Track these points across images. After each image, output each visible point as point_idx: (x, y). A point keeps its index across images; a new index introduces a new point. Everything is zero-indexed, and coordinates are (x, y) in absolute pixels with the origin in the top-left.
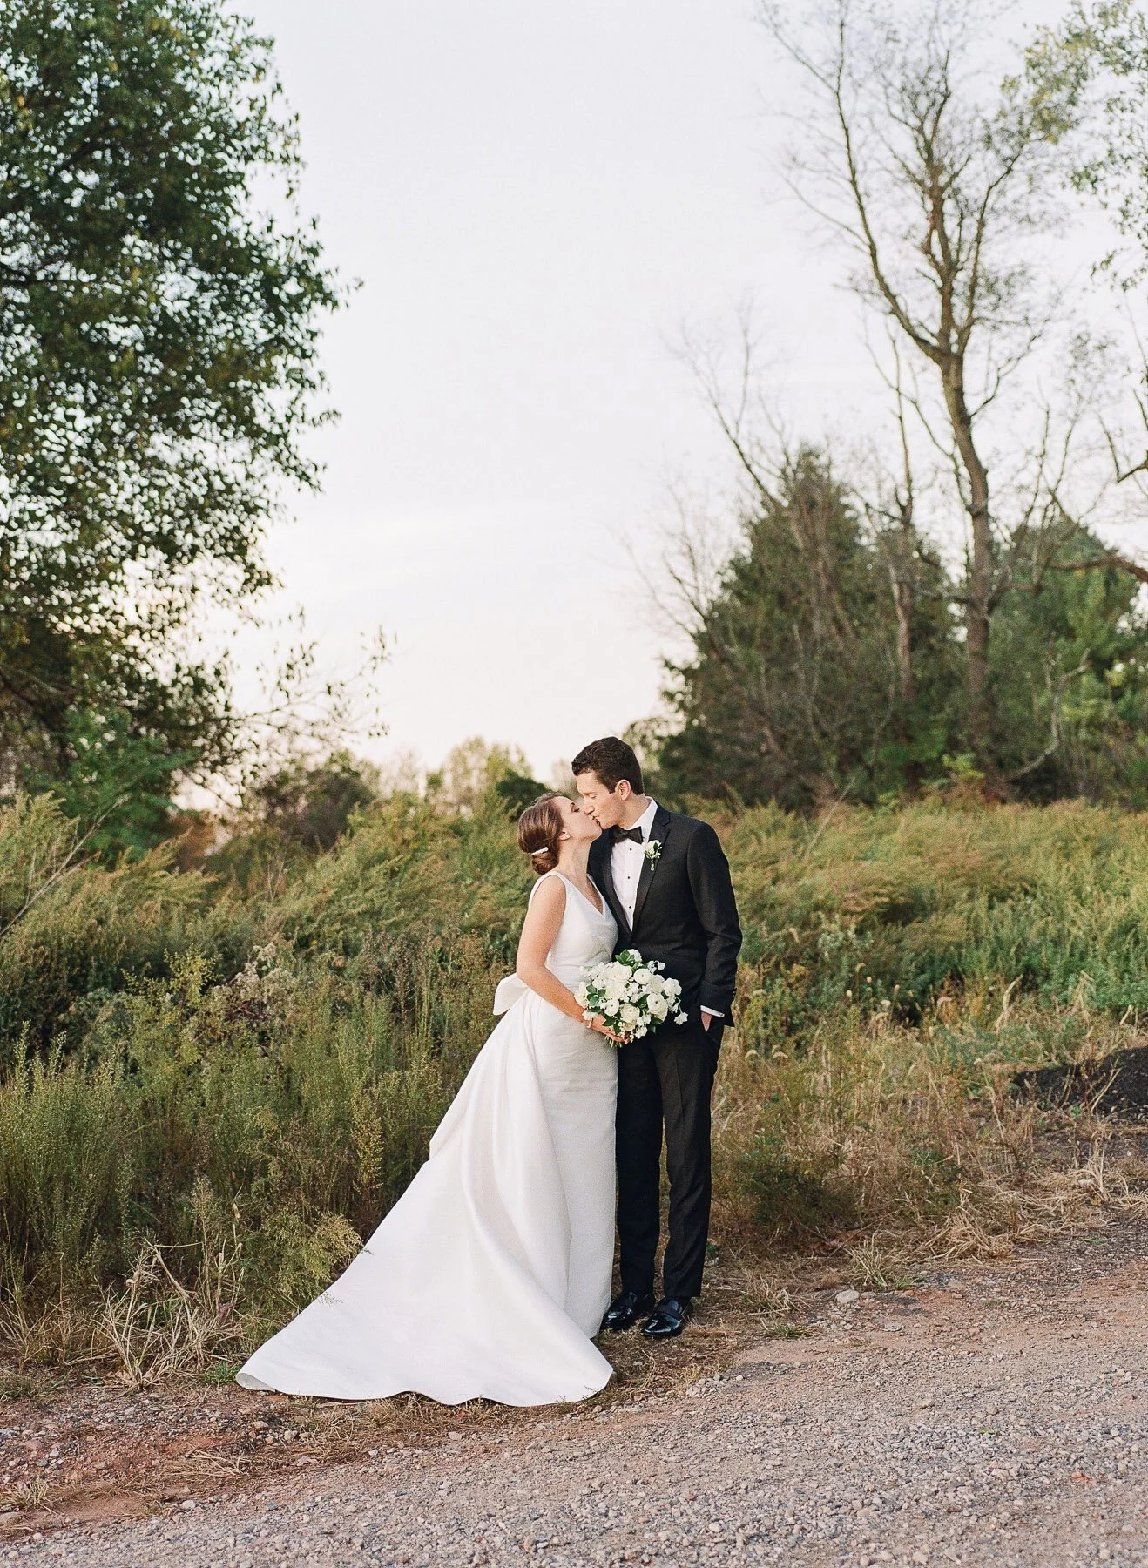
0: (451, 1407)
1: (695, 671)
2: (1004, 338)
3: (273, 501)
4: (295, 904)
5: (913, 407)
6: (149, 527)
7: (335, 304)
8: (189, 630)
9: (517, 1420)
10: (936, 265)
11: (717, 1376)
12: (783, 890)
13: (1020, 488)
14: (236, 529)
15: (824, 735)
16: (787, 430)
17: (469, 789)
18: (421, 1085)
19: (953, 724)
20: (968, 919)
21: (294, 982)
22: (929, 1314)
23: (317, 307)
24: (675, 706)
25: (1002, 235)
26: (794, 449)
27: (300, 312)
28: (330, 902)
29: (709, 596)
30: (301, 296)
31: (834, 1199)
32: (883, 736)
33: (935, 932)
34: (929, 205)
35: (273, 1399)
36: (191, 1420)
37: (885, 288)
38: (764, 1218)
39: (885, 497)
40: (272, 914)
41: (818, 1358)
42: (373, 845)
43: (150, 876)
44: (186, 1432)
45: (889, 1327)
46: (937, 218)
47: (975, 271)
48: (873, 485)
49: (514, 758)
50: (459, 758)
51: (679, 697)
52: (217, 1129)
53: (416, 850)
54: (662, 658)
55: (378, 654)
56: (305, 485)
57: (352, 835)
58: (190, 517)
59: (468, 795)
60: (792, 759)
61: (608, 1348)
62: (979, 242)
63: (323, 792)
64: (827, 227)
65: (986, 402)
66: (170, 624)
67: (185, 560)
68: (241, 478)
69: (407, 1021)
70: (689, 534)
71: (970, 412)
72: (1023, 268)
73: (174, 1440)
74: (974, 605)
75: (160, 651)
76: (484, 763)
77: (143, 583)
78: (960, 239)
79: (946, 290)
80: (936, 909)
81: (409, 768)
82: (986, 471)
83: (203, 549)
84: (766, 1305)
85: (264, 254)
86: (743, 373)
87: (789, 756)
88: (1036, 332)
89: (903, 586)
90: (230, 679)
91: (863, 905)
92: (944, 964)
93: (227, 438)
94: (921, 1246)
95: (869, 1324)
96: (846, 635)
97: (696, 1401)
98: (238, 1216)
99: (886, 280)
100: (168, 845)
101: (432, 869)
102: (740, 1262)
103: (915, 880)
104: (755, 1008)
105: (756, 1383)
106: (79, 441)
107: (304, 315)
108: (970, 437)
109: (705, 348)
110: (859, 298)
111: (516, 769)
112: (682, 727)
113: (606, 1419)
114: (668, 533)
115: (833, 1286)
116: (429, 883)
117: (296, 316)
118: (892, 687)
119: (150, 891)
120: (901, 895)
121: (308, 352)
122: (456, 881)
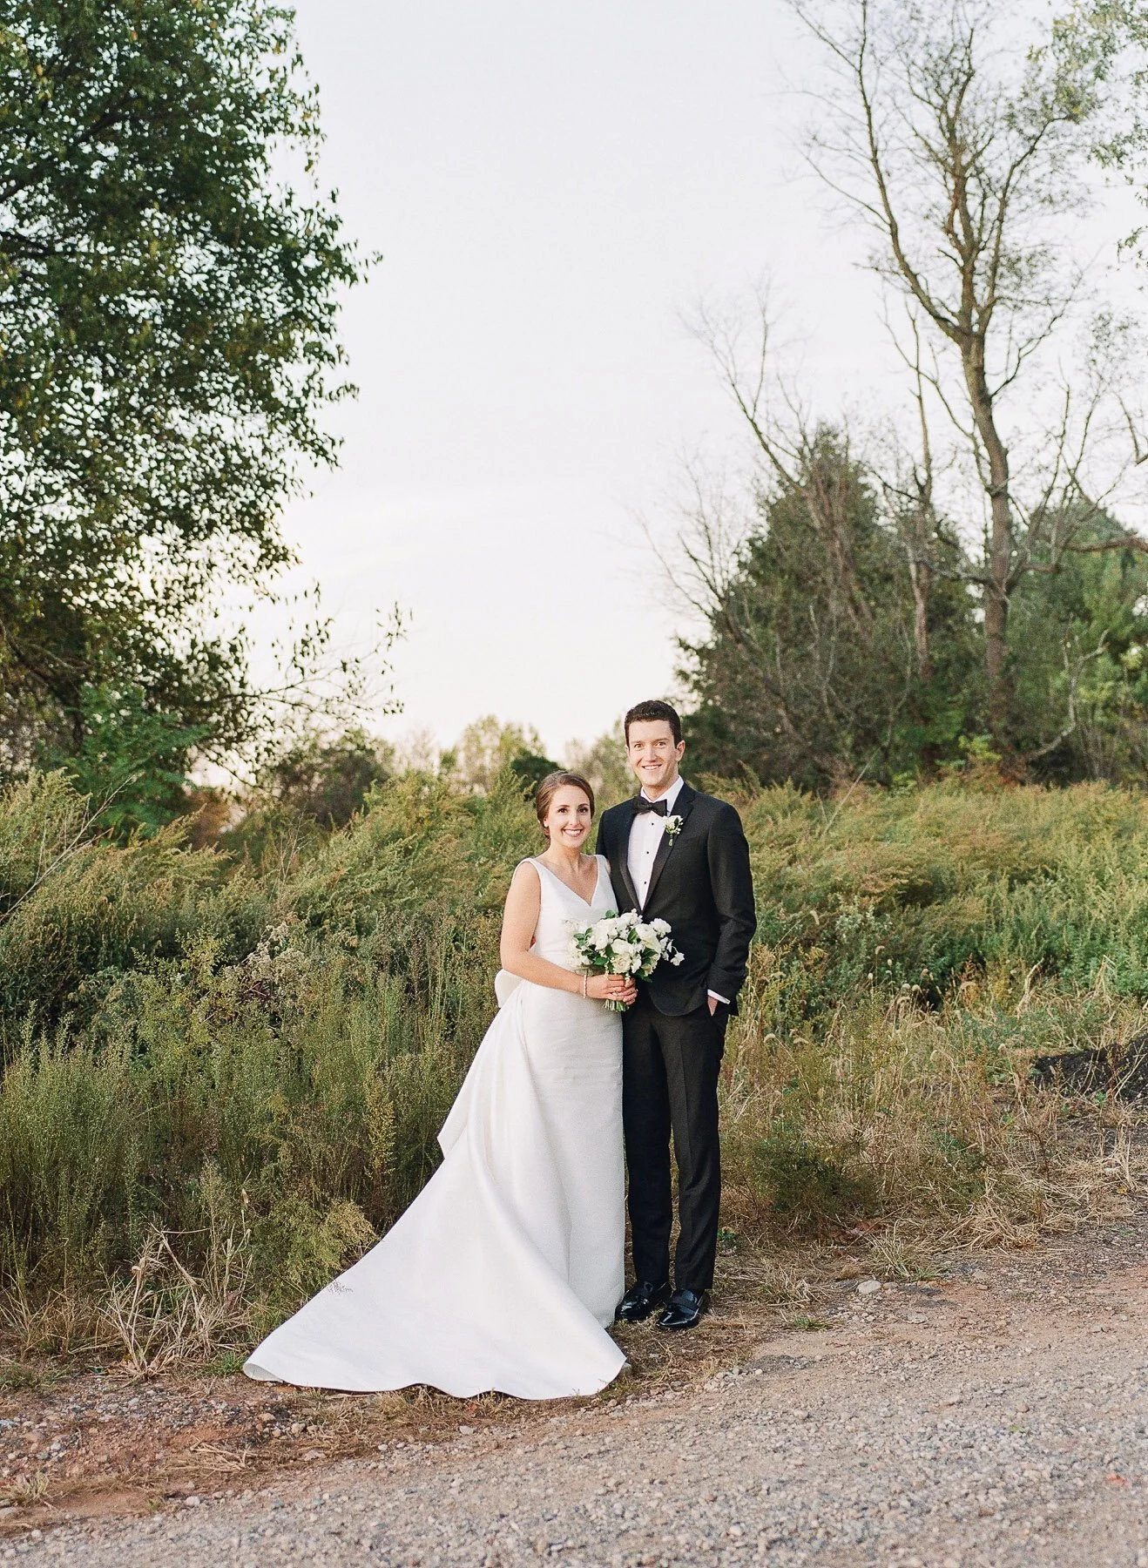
0: (462, 1400)
1: (710, 651)
2: (1025, 317)
3: (290, 476)
4: (308, 882)
5: (933, 387)
6: (165, 502)
7: (354, 278)
8: (205, 606)
9: (529, 1414)
10: (957, 244)
11: (736, 1370)
12: (799, 871)
13: (1040, 469)
14: (253, 504)
15: (839, 716)
16: (805, 410)
17: (482, 768)
18: (434, 1068)
19: (972, 704)
20: (989, 902)
21: (306, 962)
22: (953, 1306)
23: (335, 281)
24: (690, 686)
25: (1024, 215)
26: (811, 429)
27: (319, 286)
28: (343, 880)
29: (726, 575)
30: (319, 270)
31: (857, 1186)
32: (899, 717)
33: (955, 914)
34: (952, 184)
35: (280, 1390)
36: (196, 1412)
37: (906, 268)
38: (782, 1206)
39: (904, 477)
40: (285, 893)
41: (840, 1351)
42: (388, 824)
43: (163, 853)
44: (191, 1424)
45: (913, 1319)
46: (959, 197)
47: (997, 250)
48: (891, 464)
49: (527, 737)
50: (472, 736)
51: (695, 677)
52: (226, 1112)
53: (431, 828)
54: (676, 637)
55: (394, 633)
56: (321, 460)
57: (366, 813)
58: (207, 491)
59: (482, 774)
60: (806, 740)
61: (623, 1339)
62: (1002, 221)
63: (338, 770)
64: (848, 206)
65: (1007, 382)
66: (186, 600)
67: (201, 535)
68: (258, 453)
69: (420, 1003)
70: (706, 514)
71: (991, 391)
72: (1045, 248)
73: (179, 1433)
74: (992, 586)
75: (176, 627)
76: (497, 742)
77: (159, 558)
78: (982, 218)
79: (968, 269)
80: (956, 892)
81: (423, 747)
82: (1007, 452)
83: (219, 524)
84: (785, 1295)
85: (283, 227)
86: (761, 352)
87: (804, 737)
88: (1057, 312)
89: (922, 566)
90: (246, 655)
91: (881, 886)
92: (965, 947)
93: (244, 413)
94: (945, 1235)
95: (891, 1316)
96: (863, 615)
97: (714, 1396)
98: (247, 1201)
99: (907, 259)
100: (181, 822)
101: (446, 848)
102: (758, 1251)
103: (935, 861)
104: (773, 991)
105: (776, 1377)
106: (96, 415)
107: (323, 289)
108: (991, 417)
109: (722, 327)
110: (878, 276)
111: (529, 748)
112: (697, 707)
113: (621, 1414)
114: (685, 512)
115: (854, 1276)
116: (443, 862)
117: (314, 290)
118: (909, 668)
119: (162, 869)
120: (920, 877)
121: (327, 326)
122: (470, 860)
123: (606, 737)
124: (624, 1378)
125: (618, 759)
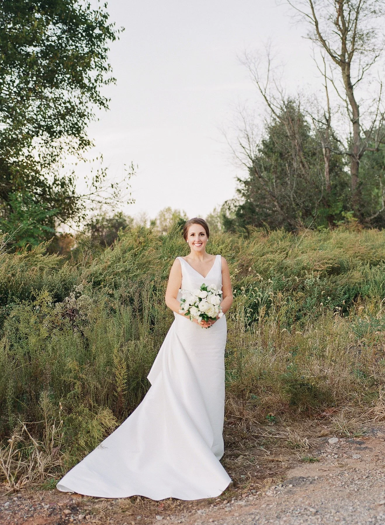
0: (157, 502)
1: (248, 182)
2: (366, 56)
3: (90, 113)
4: (94, 268)
5: (331, 83)
6: (43, 123)
7: (114, 39)
8: (59, 164)
9: (188, 508)
10: (340, 30)
11: (281, 485)
12: (289, 262)
13: (371, 113)
14: (76, 124)
15: (297, 205)
16: (284, 92)
17: (166, 226)
18: (144, 347)
19: (346, 200)
20: (363, 273)
21: (91, 300)
22: (371, 450)
23: (107, 39)
24: (241, 195)
25: (365, 18)
26: (285, 99)
27: (101, 41)
28: (109, 267)
29: (255, 153)
30: (100, 35)
31: (324, 394)
32: (319, 205)
33: (350, 278)
34: (338, 7)
35: (74, 497)
36: (35, 509)
37: (321, 37)
38: (293, 403)
39: (320, 116)
40: (86, 272)
41: (325, 474)
42: (127, 244)
43: (36, 256)
44: (32, 516)
45: (355, 456)
46: (341, 11)
47: (355, 31)
48: (316, 112)
49: (182, 215)
50: (162, 215)
51: (243, 191)
52: (54, 367)
53: (145, 246)
54: (237, 177)
55: (131, 173)
56: (102, 107)
57: (119, 240)
58: (58, 118)
59: (166, 228)
60: (285, 214)
61: (229, 468)
62: (357, 20)
63: (112, 227)
64: (300, 15)
65: (359, 81)
66: (52, 161)
67: (57, 137)
68: (77, 104)
69: (139, 318)
70: (247, 130)
71: (353, 84)
72: (373, 30)
73: (26, 521)
74: (353, 156)
75: (48, 172)
76: (171, 216)
77: (41, 145)
78: (349, 19)
79: (344, 38)
80: (350, 269)
81: (144, 218)
82: (359, 106)
83: (64, 132)
84: (298, 445)
85: (86, 18)
86: (267, 70)
87: (284, 212)
88: (377, 55)
89: (327, 149)
90: (75, 182)
91: (321, 267)
92: (354, 291)
93: (72, 89)
94: (363, 415)
95: (345, 455)
96: (305, 167)
97: (271, 499)
98: (61, 408)
99: (321, 35)
100: (44, 244)
101: (150, 253)
102: (284, 424)
103: (341, 258)
104: (283, 310)
105: (299, 489)
106: (15, 89)
107: (102, 42)
108: (353, 94)
109: (253, 61)
110: (311, 41)
111: (183, 218)
112: (244, 203)
113: (230, 509)
114: (240, 130)
115: (327, 435)
116: (150, 259)
117: (99, 43)
118: (323, 187)
119: (36, 263)
120: (335, 264)
121: (104, 57)
122: (160, 258)
123: (211, 214)
124: (230, 489)
125: (215, 222)
